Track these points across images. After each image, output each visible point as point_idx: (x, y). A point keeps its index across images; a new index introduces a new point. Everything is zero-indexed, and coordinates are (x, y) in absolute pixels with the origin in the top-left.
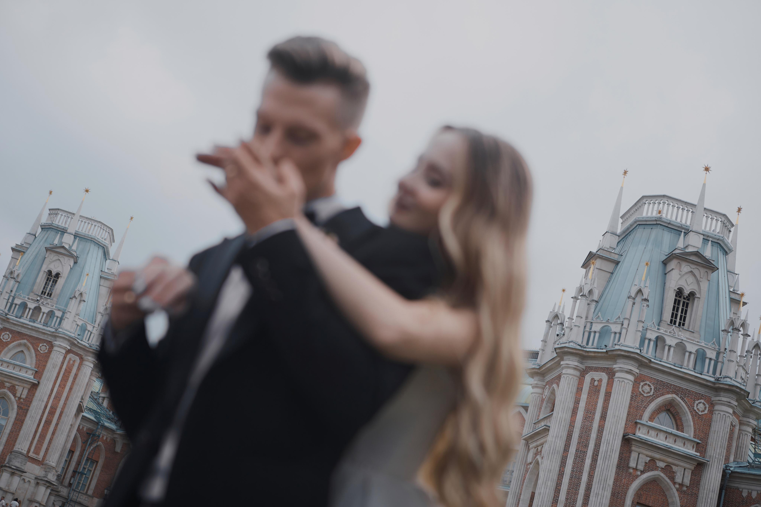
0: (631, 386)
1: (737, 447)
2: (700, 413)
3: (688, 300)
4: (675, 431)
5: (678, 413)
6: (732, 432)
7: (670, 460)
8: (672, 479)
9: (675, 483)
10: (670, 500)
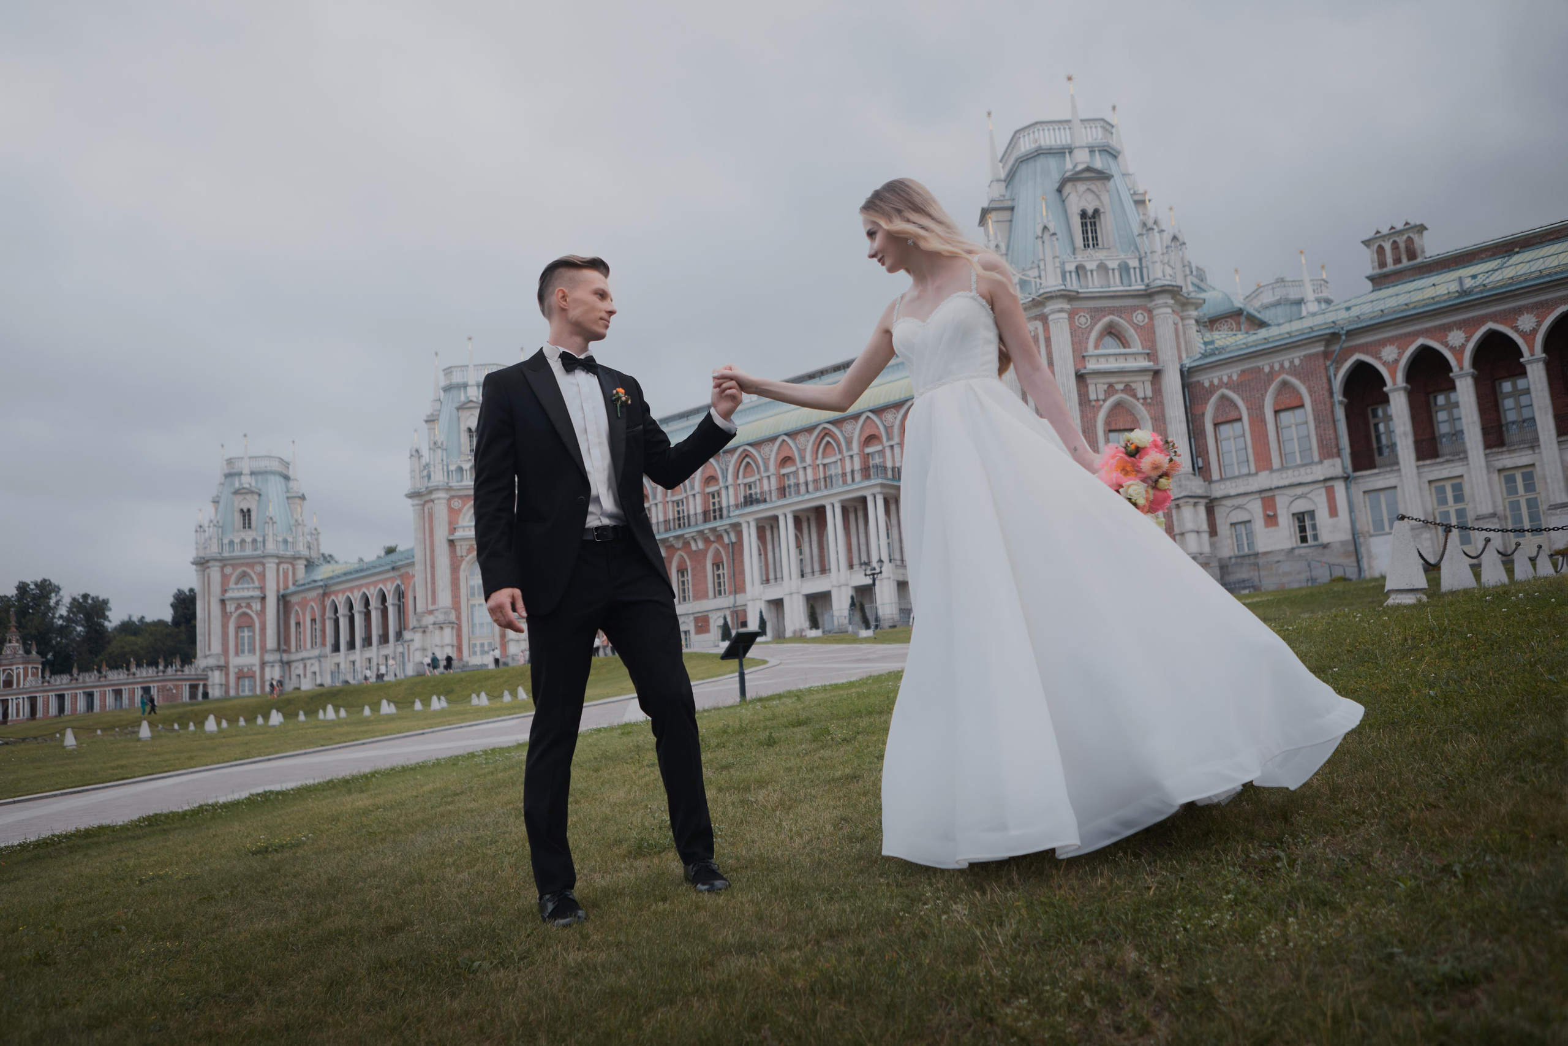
0: (1067, 324)
1: (1186, 343)
2: (1141, 324)
3: (1094, 218)
4: (1123, 351)
5: (1119, 332)
6: (1176, 330)
7: (1127, 379)
8: (1135, 396)
9: (1138, 399)
10: (1138, 417)
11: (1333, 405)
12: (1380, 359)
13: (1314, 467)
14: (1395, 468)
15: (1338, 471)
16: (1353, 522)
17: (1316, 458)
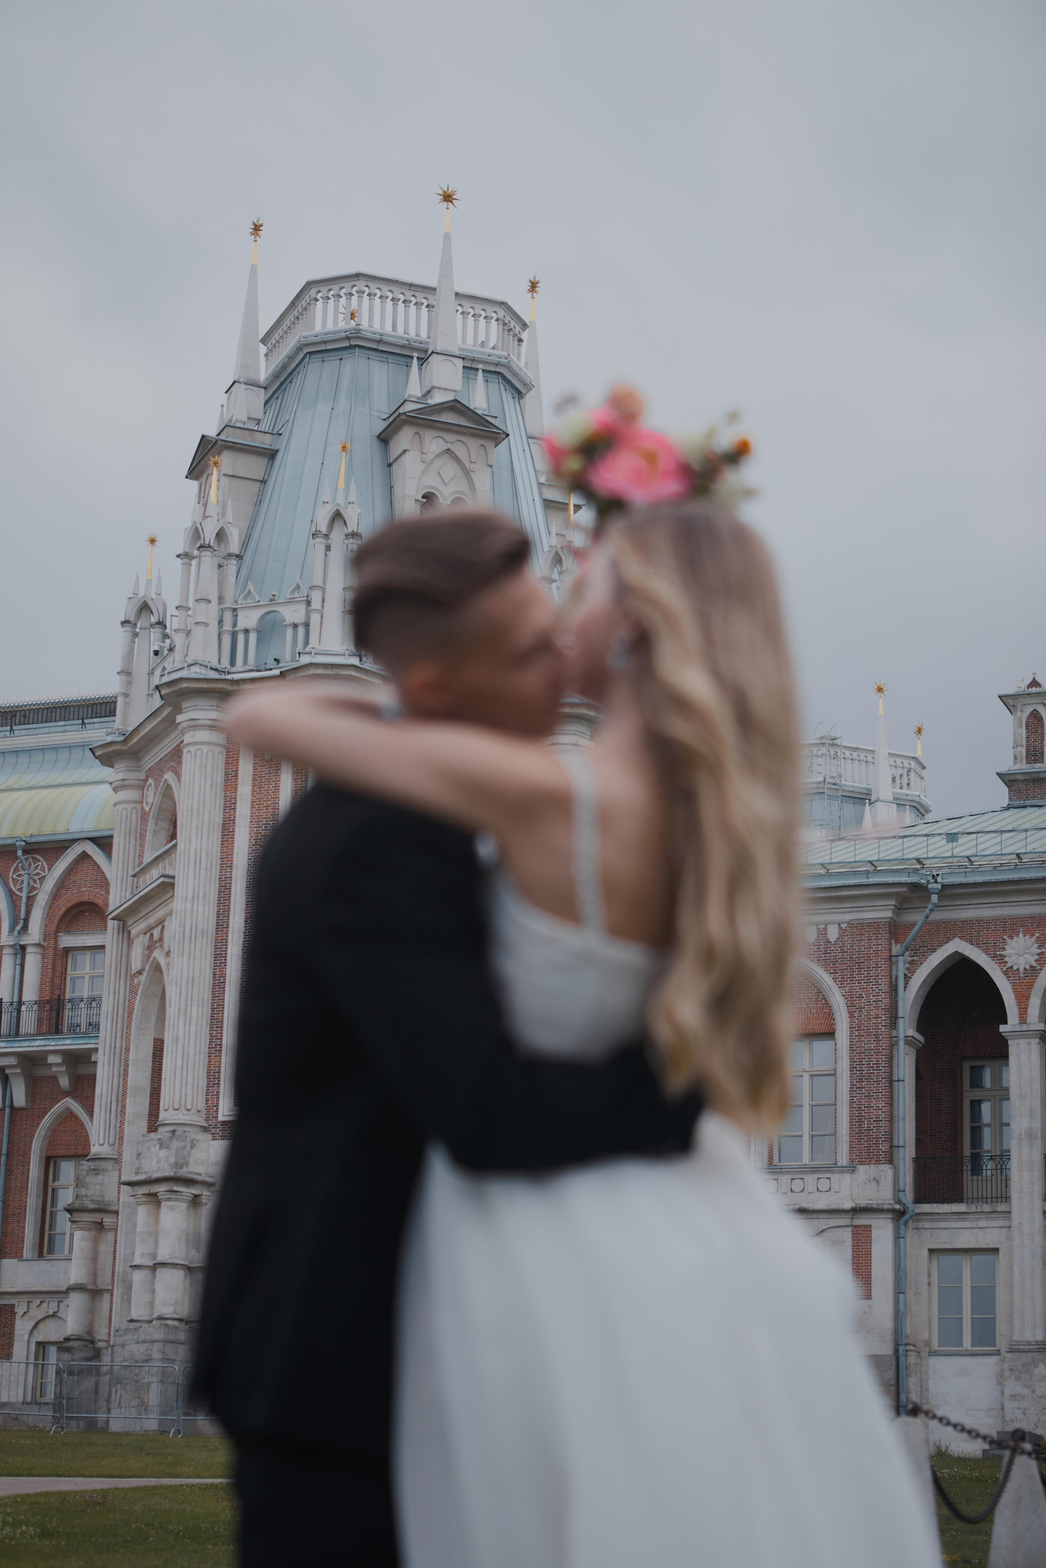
11: (893, 1045)
12: (1000, 960)
13: (835, 1177)
14: (1001, 1207)
15: (884, 1195)
16: (899, 1316)
17: (843, 1159)
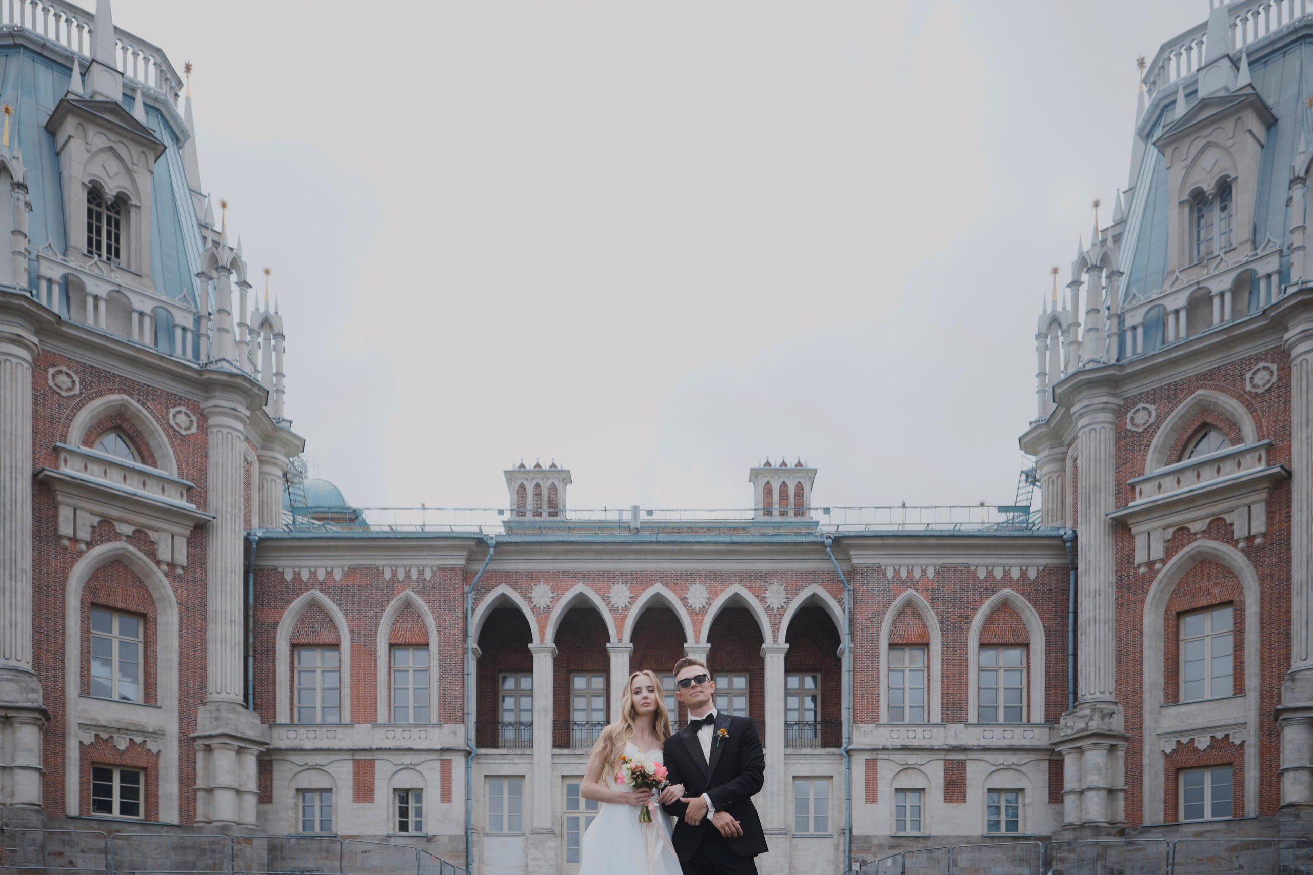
1: (262, 502)
2: (183, 432)
3: (118, 213)
4: (139, 466)
5: (139, 433)
6: (248, 473)
7: (140, 519)
8: (153, 555)
9: (158, 563)
10: (155, 595)
11: (464, 653)
12: (529, 599)
14: (527, 751)
15: (459, 742)
16: (468, 813)
17: (435, 719)
